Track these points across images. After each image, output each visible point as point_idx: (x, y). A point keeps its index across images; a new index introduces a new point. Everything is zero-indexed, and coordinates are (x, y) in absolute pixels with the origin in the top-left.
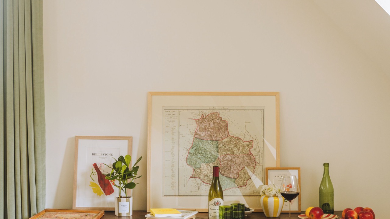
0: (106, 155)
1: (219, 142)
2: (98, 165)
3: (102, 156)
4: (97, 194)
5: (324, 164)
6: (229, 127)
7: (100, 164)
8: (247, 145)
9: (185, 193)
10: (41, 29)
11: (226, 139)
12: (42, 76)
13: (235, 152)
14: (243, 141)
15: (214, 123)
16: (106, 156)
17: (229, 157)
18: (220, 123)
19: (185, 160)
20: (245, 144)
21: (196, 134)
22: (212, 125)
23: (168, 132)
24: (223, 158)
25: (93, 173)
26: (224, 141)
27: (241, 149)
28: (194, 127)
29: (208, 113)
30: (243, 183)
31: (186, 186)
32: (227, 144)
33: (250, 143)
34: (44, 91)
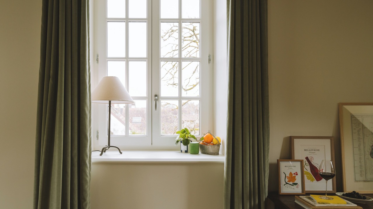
0: (315, 150)
2: (310, 159)
3: (312, 151)
4: (310, 180)
7: (310, 157)
9: (371, 179)
16: (315, 152)
19: (370, 154)
23: (355, 133)
25: (306, 164)
31: (371, 174)
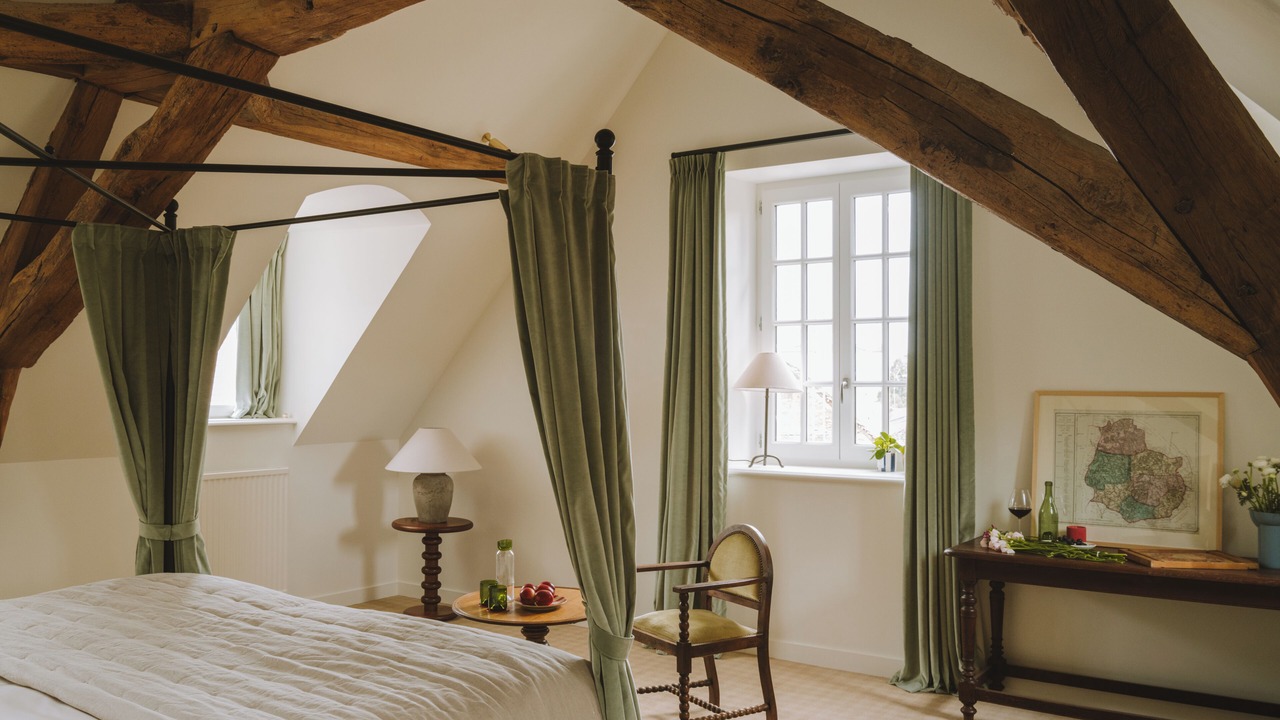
1: (1132, 458)
5: (1046, 483)
6: (1148, 439)
8: (1174, 464)
9: (1082, 520)
10: (969, 316)
11: (1142, 454)
12: (970, 373)
13: (1156, 472)
14: (1168, 458)
15: (1125, 432)
17: (1146, 478)
18: (1133, 433)
19: (1084, 478)
20: (1170, 461)
21: (1099, 445)
22: (1122, 435)
24: (1137, 478)
26: (1139, 456)
27: (1164, 468)
28: (1097, 437)
29: (1116, 419)
30: (1166, 513)
31: (1084, 511)
32: (1145, 460)
33: (1178, 462)
34: (973, 390)
